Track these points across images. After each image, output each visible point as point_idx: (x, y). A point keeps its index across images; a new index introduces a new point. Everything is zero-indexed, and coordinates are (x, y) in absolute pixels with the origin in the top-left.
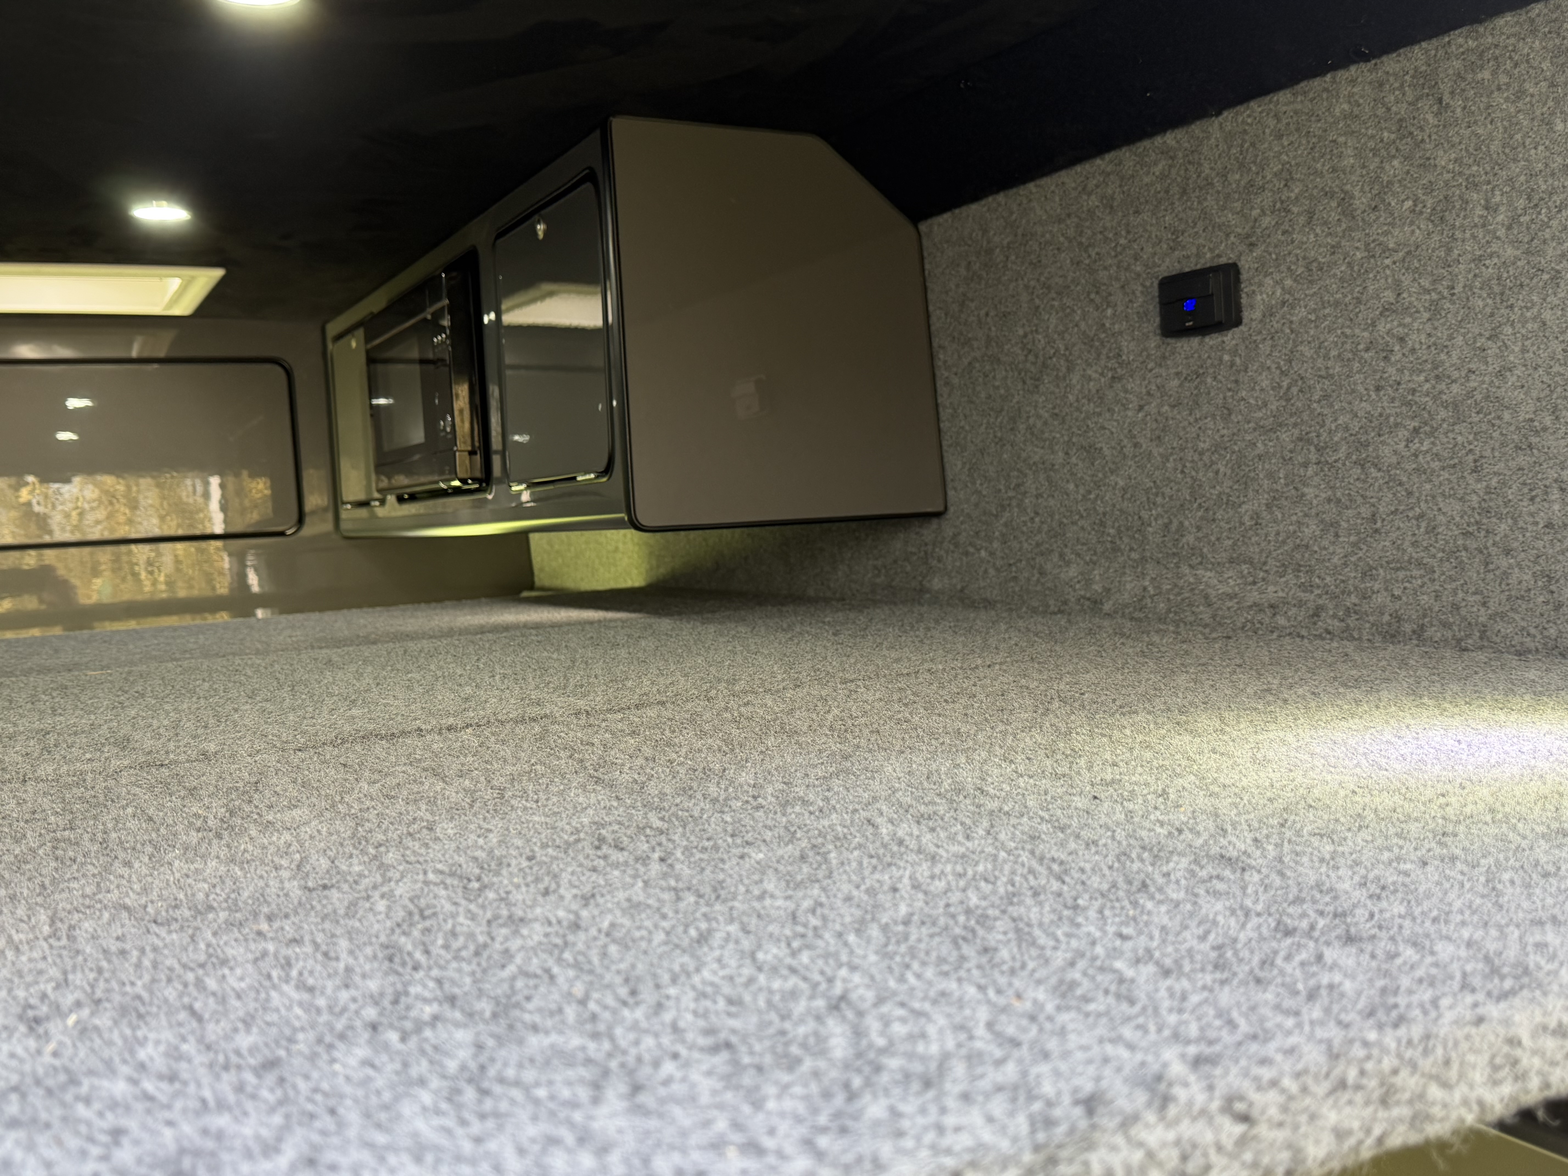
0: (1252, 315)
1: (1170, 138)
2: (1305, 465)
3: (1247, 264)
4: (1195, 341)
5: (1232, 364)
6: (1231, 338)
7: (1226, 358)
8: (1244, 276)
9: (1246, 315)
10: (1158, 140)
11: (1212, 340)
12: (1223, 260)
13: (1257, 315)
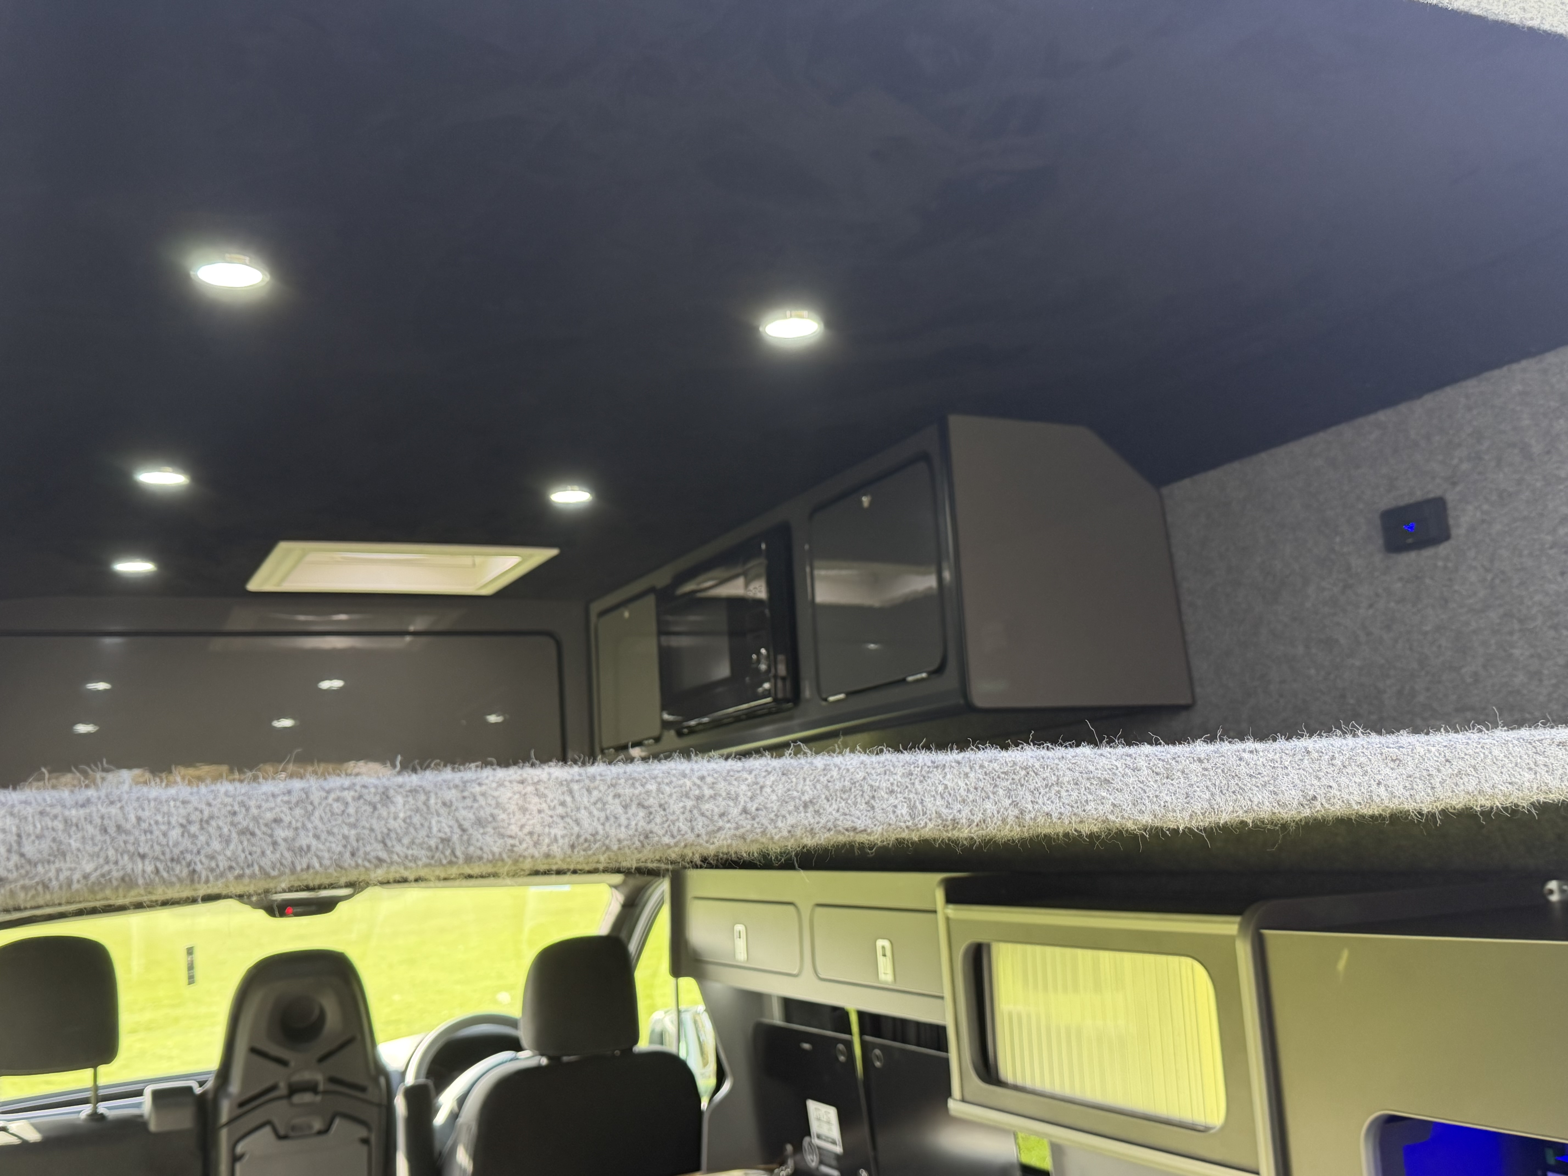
0: (1459, 531)
1: (1382, 416)
2: (1511, 633)
3: (1451, 497)
4: (1413, 555)
5: (1445, 568)
6: (1443, 549)
7: (1440, 564)
8: (1450, 505)
9: (1454, 532)
10: (1372, 418)
11: (1428, 553)
12: (1431, 495)
13: (1462, 531)
